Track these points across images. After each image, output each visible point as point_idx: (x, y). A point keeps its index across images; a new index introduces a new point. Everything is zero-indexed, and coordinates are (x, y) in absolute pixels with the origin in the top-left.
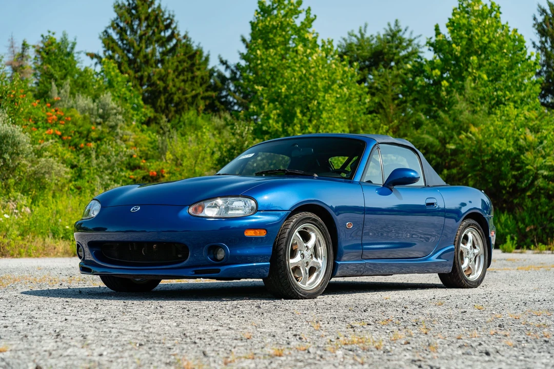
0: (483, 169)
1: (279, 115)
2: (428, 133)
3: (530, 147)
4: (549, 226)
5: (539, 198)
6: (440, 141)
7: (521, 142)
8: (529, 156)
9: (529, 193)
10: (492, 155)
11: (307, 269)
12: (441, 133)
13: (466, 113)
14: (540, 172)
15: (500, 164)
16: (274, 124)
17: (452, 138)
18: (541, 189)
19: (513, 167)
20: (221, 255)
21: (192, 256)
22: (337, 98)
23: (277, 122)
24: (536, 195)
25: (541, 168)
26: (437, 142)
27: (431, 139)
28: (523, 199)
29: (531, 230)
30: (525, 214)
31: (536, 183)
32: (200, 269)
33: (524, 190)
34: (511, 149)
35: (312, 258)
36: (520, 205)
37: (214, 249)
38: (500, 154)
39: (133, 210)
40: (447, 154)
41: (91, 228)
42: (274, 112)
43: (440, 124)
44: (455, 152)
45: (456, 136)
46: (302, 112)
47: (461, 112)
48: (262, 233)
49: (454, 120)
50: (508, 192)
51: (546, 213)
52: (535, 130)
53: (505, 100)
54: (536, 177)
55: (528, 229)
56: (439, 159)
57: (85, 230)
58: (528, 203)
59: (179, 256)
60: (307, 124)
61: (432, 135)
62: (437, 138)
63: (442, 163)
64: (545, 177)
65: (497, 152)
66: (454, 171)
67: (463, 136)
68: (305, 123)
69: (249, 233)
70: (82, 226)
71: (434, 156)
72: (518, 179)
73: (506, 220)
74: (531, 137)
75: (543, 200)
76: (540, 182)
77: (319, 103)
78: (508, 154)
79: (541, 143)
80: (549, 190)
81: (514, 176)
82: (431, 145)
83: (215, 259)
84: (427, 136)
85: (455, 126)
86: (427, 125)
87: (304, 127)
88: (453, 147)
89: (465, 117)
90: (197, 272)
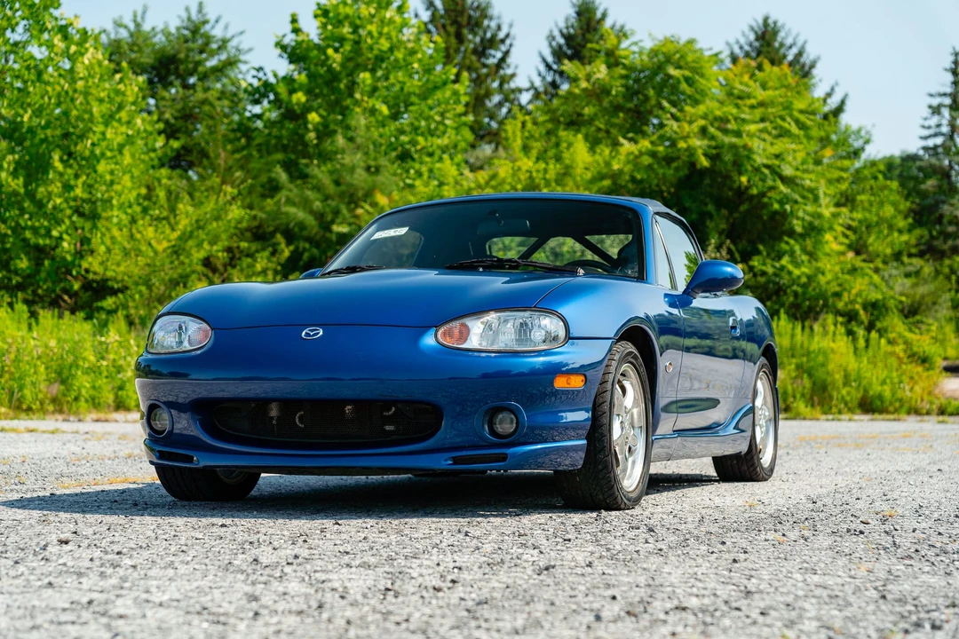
1: (17, 163)
2: (289, 201)
6: (316, 219)
12: (317, 205)
13: (359, 171)
16: (10, 180)
17: (337, 213)
20: (505, 425)
22: (128, 136)
23: (15, 174)
26: (311, 221)
27: (301, 215)
32: (464, 453)
37: (490, 417)
39: (307, 334)
40: (329, 241)
41: (165, 372)
42: (10, 158)
43: (312, 188)
45: (344, 211)
46: (61, 160)
47: (352, 169)
48: (577, 382)
49: (337, 183)
53: (416, 151)
56: (315, 251)
57: (158, 375)
59: (388, 428)
60: (72, 182)
61: (300, 208)
62: (312, 212)
63: (321, 257)
67: (359, 211)
68: (69, 180)
69: (560, 383)
70: (153, 368)
71: (307, 246)
77: (93, 144)
82: (302, 226)
83: (493, 432)
84: (292, 210)
85: (341, 195)
86: (290, 190)
87: (68, 187)
88: (344, 229)
89: (360, 178)
90: (456, 461)
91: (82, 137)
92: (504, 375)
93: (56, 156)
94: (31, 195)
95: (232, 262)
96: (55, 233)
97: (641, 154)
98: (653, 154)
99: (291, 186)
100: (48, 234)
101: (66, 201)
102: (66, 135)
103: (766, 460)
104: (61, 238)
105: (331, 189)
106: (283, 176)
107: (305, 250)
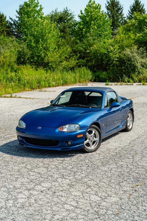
0: (98, 58)
1: (34, 41)
2: (80, 46)
3: (111, 51)
4: (117, 75)
5: (114, 67)
6: (84, 49)
7: (109, 50)
8: (111, 54)
9: (111, 65)
10: (100, 54)
11: (92, 142)
12: (84, 47)
13: (92, 40)
14: (114, 59)
15: (102, 56)
17: (88, 48)
18: (115, 64)
19: (106, 57)
20: (70, 143)
21: (60, 144)
23: (34, 43)
24: (113, 66)
25: (115, 58)
26: (83, 50)
27: (82, 49)
28: (110, 67)
29: (112, 77)
30: (110, 72)
31: (113, 62)
33: (110, 64)
34: (106, 52)
35: (93, 139)
36: (109, 69)
37: (67, 142)
38: (103, 53)
39: (39, 128)
40: (86, 53)
43: (84, 43)
44: (88, 53)
45: (89, 48)
46: (42, 40)
47: (90, 40)
48: (82, 136)
49: (88, 42)
50: (105, 65)
51: (116, 71)
52: (113, 46)
54: (113, 61)
55: (111, 76)
56: (84, 55)
58: (111, 68)
61: (81, 47)
62: (83, 48)
64: (116, 61)
65: (102, 53)
66: (89, 58)
67: (91, 48)
69: (78, 136)
70: (18, 130)
72: (108, 61)
73: (105, 74)
74: (112, 48)
75: (116, 67)
76: (114, 62)
77: (47, 37)
78: (105, 54)
79: (115, 50)
80: (117, 64)
81: (107, 60)
82: (81, 50)
83: (68, 145)
84: (80, 48)
85: (88, 44)
86: (80, 44)
87: (42, 45)
88: (88, 51)
89: (91, 41)
90: (62, 149)
91: (45, 36)
92: (71, 135)
93: (40, 40)
94: (37, 46)
95: (70, 58)
96: (41, 53)
97: (140, 36)
98: (143, 36)
99: (80, 43)
100: (40, 53)
101: (43, 47)
102: (42, 36)
103: (130, 128)
104: (42, 54)
105: (87, 43)
106: (79, 41)
107: (82, 55)
